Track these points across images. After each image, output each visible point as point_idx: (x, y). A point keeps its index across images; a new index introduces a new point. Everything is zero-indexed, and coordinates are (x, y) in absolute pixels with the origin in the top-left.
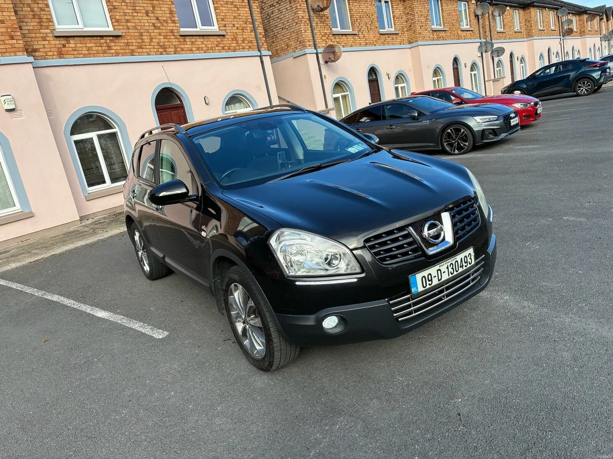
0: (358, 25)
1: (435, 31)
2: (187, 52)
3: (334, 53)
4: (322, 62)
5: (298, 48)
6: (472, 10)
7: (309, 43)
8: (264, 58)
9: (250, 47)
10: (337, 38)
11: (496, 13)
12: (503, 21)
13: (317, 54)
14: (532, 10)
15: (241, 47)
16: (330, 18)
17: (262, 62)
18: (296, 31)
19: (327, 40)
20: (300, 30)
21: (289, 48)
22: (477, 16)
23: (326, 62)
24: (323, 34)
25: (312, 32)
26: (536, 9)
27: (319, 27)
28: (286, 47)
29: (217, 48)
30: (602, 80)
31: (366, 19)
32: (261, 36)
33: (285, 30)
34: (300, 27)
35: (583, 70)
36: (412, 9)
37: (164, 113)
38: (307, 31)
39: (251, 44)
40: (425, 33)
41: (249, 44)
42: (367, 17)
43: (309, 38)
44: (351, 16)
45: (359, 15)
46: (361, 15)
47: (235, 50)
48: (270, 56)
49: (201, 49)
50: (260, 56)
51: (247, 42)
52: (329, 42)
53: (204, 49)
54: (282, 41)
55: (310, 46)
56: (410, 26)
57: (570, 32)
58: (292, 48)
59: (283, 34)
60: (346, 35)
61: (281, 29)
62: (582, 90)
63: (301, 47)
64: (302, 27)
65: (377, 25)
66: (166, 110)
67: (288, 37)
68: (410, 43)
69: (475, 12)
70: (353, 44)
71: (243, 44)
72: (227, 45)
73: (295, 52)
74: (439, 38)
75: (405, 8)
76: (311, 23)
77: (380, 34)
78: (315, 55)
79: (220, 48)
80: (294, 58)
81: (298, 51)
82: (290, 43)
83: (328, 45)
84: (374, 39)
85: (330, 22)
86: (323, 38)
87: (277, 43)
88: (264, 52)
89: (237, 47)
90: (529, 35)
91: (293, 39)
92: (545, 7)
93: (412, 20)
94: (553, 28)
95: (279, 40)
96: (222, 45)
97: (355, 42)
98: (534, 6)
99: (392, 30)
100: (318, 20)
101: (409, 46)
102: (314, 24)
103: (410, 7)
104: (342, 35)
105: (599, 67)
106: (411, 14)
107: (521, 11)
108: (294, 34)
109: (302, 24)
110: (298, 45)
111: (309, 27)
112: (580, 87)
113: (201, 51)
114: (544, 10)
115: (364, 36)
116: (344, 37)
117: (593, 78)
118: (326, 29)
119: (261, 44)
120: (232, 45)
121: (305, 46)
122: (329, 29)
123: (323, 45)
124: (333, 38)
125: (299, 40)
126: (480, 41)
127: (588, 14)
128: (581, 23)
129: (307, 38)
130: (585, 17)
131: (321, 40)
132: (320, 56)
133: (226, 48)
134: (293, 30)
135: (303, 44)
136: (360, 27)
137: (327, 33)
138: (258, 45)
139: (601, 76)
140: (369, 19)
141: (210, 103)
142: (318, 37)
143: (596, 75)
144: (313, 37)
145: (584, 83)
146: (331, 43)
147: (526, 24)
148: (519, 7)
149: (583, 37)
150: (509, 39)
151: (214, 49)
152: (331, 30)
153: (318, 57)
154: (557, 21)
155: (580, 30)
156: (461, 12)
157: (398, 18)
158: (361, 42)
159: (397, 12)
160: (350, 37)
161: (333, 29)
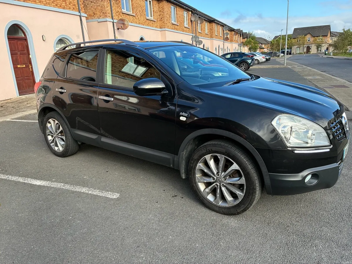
0: (136, 11)
1: (173, 24)
2: (32, 2)
3: (124, 24)
4: (116, 28)
5: (102, 16)
6: (190, 17)
7: (109, 15)
8: (82, 18)
9: (74, 9)
10: (124, 16)
11: (199, 22)
12: (201, 27)
13: (113, 23)
14: (213, 24)
15: (68, 7)
16: (121, 2)
17: (81, 20)
18: (101, 5)
19: (119, 16)
20: (104, 5)
21: (95, 16)
22: (191, 21)
23: (118, 29)
24: (117, 11)
25: (111, 8)
26: (215, 24)
27: (115, 6)
28: (93, 14)
29: (52, 4)
30: (251, 64)
31: (139, 8)
32: (81, 3)
33: (93, 3)
34: (104, 4)
35: (243, 58)
36: (163, 9)
37: (13, 42)
38: (108, 7)
39: (75, 7)
40: (169, 24)
41: (73, 7)
42: (141, 7)
43: (109, 12)
44: (132, 4)
45: (136, 5)
46: (138, 5)
47: (64, 8)
48: (86, 17)
49: (42, 2)
50: (80, 16)
51: (72, 5)
52: (120, 17)
53: (44, 3)
54: (90, 10)
55: (109, 17)
56: (161, 18)
57: (227, 39)
58: (97, 15)
59: (92, 5)
60: (129, 15)
61: (90, 2)
62: (242, 68)
63: (104, 16)
64: (105, 3)
65: (145, 14)
66: (14, 40)
67: (95, 8)
68: (161, 28)
69: (191, 19)
70: (132, 21)
71: (69, 6)
72: (60, 4)
73: (99, 19)
74: (175, 29)
75: (159, 8)
76: (110, 3)
77: (147, 19)
78: (112, 23)
79: (55, 5)
80: (98, 22)
81: (101, 18)
82: (96, 12)
83: (119, 19)
84: (143, 21)
85: (121, 5)
86: (117, 14)
87: (87, 11)
88: (83, 14)
89: (66, 7)
90: (211, 37)
91: (99, 10)
92: (219, 24)
93: (163, 15)
94: (221, 35)
95: (88, 9)
96: (56, 3)
97: (133, 20)
98: (215, 22)
99: (152, 18)
100: (114, 2)
101: (160, 30)
102: (112, 4)
103: (162, 8)
104: (127, 14)
105: (251, 57)
106: (162, 12)
107: (209, 24)
108: (99, 7)
109: (105, 2)
110: (102, 15)
111: (109, 5)
112: (242, 66)
113: (42, 4)
114: (218, 25)
115: (138, 18)
116: (128, 16)
117: (248, 63)
118: (119, 9)
119: (81, 8)
120: (63, 4)
121: (106, 16)
122: (120, 9)
123: (116, 18)
124: (122, 15)
125: (103, 11)
126: (192, 35)
127: (235, 32)
128: (231, 36)
129: (108, 12)
130: (233, 33)
131: (116, 15)
132: (115, 24)
133: (59, 5)
134: (99, 4)
135: (105, 14)
136: (136, 12)
137: (119, 12)
138: (79, 9)
139: (251, 62)
140: (141, 9)
141: (46, 40)
142: (114, 12)
143: (249, 61)
144: (111, 11)
145: (244, 65)
146: (121, 18)
147: (210, 31)
148: (208, 21)
149: (232, 43)
150: (203, 37)
151: (50, 4)
152: (121, 10)
153: (113, 25)
154: (223, 32)
155: (231, 39)
156: (184, 16)
157: (155, 12)
158: (137, 21)
159: (155, 9)
160: (131, 17)
161: (122, 10)
